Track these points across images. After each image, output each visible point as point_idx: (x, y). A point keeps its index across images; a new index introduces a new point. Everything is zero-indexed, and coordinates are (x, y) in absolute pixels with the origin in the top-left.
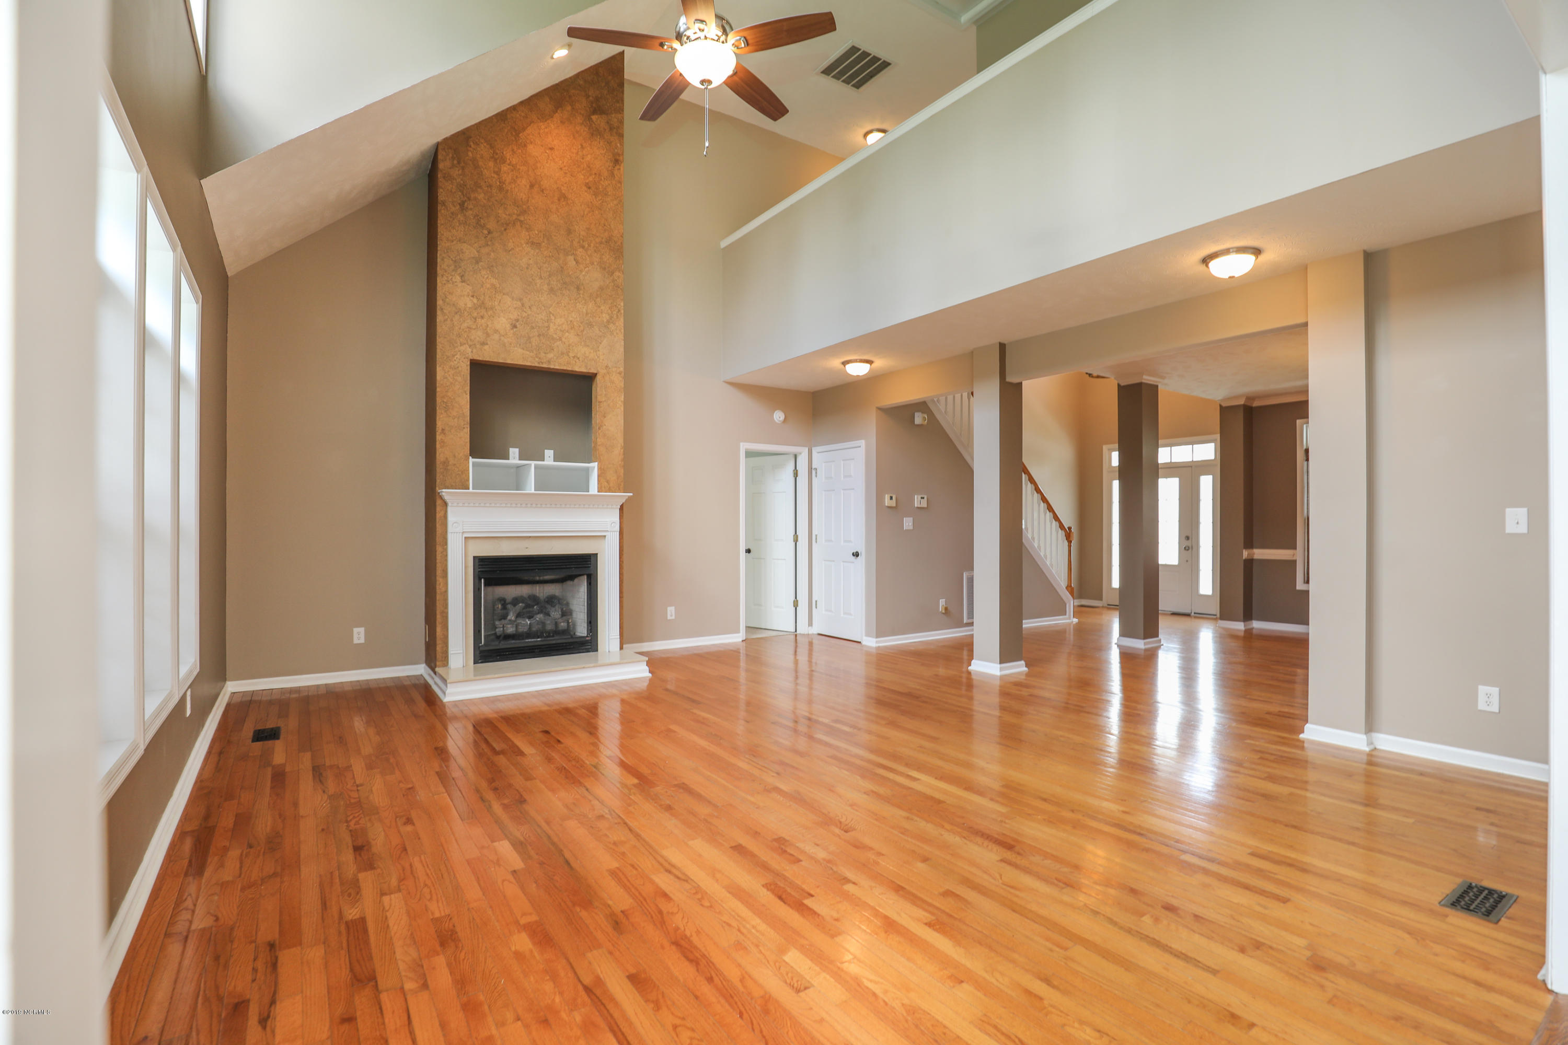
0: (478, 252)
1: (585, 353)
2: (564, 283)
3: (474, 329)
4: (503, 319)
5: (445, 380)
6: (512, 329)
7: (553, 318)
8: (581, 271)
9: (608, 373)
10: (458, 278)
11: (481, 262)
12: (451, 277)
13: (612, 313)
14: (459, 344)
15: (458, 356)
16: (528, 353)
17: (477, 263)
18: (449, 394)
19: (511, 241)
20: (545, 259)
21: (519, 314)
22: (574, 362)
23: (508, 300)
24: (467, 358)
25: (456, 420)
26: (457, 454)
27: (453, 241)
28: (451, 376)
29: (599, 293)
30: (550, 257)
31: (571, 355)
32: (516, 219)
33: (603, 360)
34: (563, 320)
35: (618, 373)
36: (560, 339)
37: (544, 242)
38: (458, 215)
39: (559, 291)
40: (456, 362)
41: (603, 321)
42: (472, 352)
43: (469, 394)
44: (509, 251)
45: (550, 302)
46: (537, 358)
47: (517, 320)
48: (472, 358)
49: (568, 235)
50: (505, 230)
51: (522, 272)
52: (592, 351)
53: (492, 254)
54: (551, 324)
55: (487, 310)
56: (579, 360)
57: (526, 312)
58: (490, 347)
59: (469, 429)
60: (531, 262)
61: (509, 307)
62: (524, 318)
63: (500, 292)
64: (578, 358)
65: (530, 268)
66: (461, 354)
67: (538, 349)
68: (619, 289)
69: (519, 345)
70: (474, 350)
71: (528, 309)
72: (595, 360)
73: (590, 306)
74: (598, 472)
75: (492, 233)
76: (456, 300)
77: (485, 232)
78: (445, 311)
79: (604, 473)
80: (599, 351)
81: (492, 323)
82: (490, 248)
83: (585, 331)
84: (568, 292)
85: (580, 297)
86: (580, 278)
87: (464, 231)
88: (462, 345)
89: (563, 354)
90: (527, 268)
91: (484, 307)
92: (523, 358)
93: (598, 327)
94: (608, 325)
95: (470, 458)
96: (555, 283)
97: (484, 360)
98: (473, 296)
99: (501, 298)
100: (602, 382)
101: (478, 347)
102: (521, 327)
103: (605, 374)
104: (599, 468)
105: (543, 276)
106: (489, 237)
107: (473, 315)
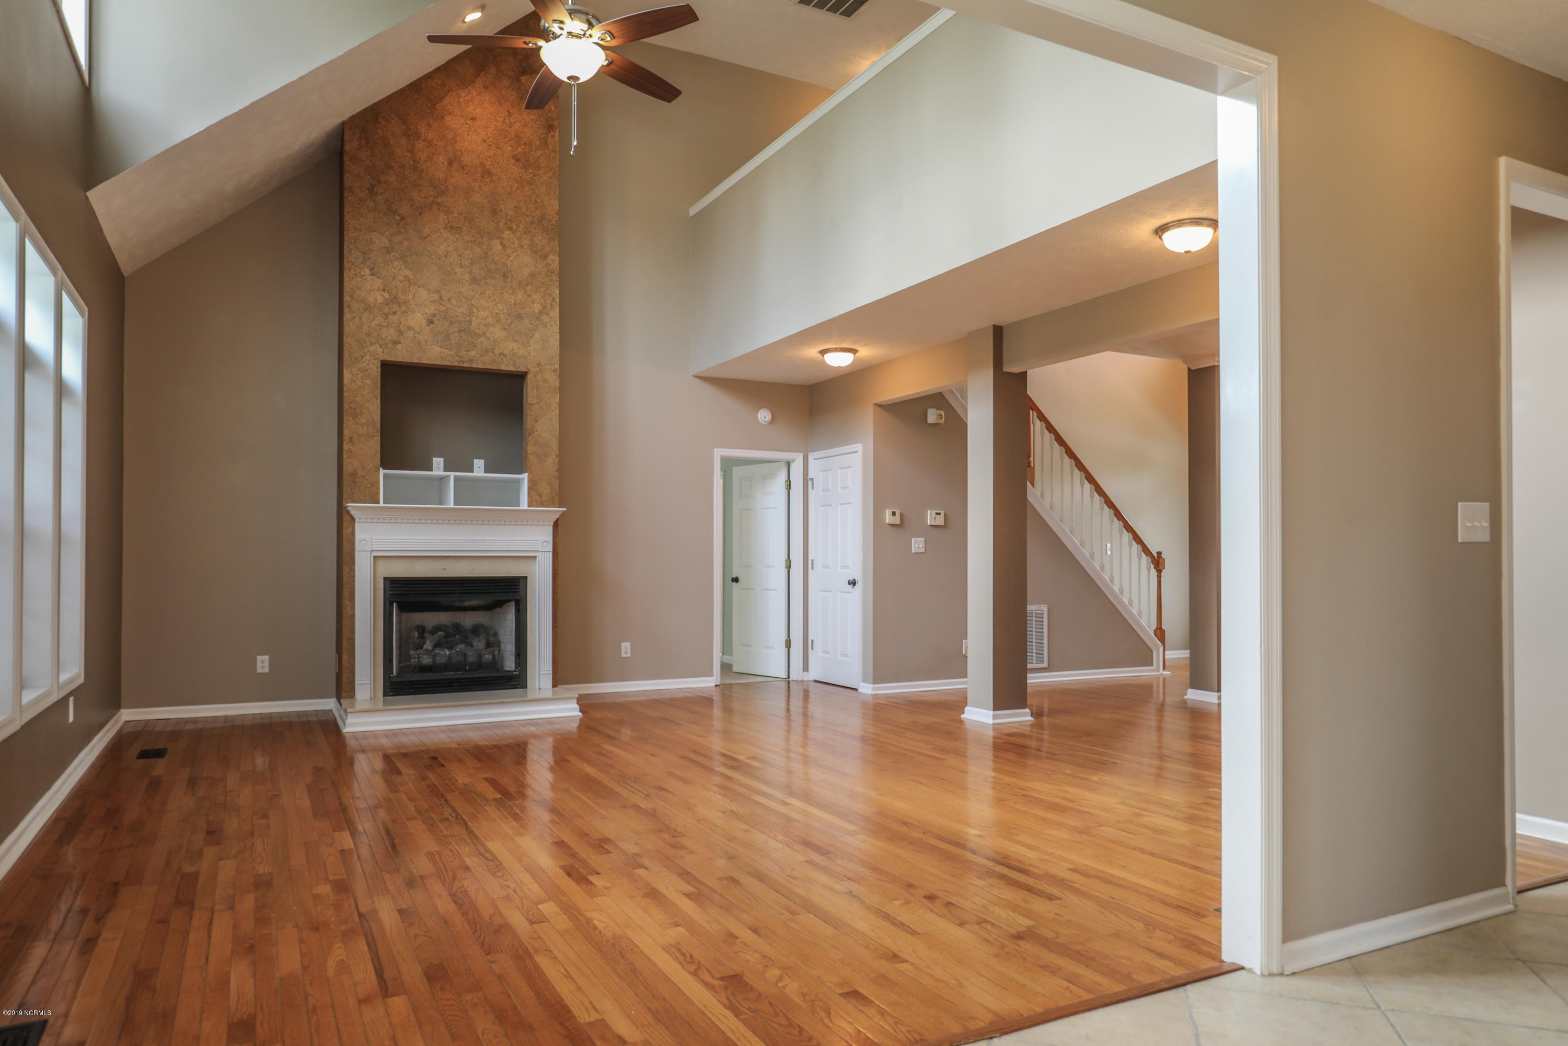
0: (389, 241)
1: (513, 350)
2: (488, 271)
3: (386, 327)
4: (418, 314)
5: (353, 384)
6: (428, 325)
7: (475, 310)
8: (508, 256)
9: (541, 372)
10: (367, 271)
11: (393, 251)
12: (359, 271)
13: (545, 303)
14: (368, 343)
15: (367, 357)
16: (447, 351)
17: (389, 252)
18: (358, 399)
19: (426, 226)
20: (466, 245)
21: (436, 308)
22: (500, 360)
23: (423, 293)
24: (378, 359)
25: (365, 427)
26: (366, 465)
27: (361, 231)
28: (360, 379)
29: (529, 280)
30: (472, 242)
31: (497, 351)
32: (433, 201)
33: (535, 357)
34: (487, 312)
35: (553, 371)
36: (484, 334)
37: (465, 226)
38: (366, 200)
39: (483, 281)
40: (365, 364)
41: (535, 312)
42: (383, 352)
43: (379, 399)
44: (425, 238)
45: (472, 294)
46: (457, 357)
47: (434, 315)
48: (383, 359)
49: (493, 216)
50: (421, 214)
51: (440, 261)
52: (522, 347)
53: (405, 242)
54: (474, 318)
55: (400, 305)
56: (506, 358)
57: (444, 306)
58: (403, 346)
59: (379, 437)
60: (450, 249)
61: (425, 300)
62: (442, 312)
63: (415, 284)
64: (505, 356)
65: (449, 256)
66: (370, 355)
67: (458, 346)
68: (554, 275)
69: (437, 343)
70: (386, 350)
71: (446, 302)
72: (526, 356)
73: (519, 296)
74: (527, 484)
75: (405, 219)
76: (365, 296)
77: (398, 218)
78: (352, 308)
79: (535, 485)
80: (529, 346)
81: (406, 320)
82: (403, 236)
83: (513, 324)
84: (493, 281)
85: (508, 286)
86: (507, 265)
87: (374, 218)
88: (372, 345)
89: (487, 351)
90: (445, 256)
91: (397, 302)
92: (441, 357)
93: (529, 319)
94: (540, 316)
95: (381, 469)
96: (477, 271)
97: (397, 360)
98: (384, 290)
99: (416, 291)
100: (534, 381)
101: (390, 346)
102: (439, 323)
103: (537, 373)
104: (530, 480)
105: (464, 265)
106: (402, 223)
107: (385, 311)
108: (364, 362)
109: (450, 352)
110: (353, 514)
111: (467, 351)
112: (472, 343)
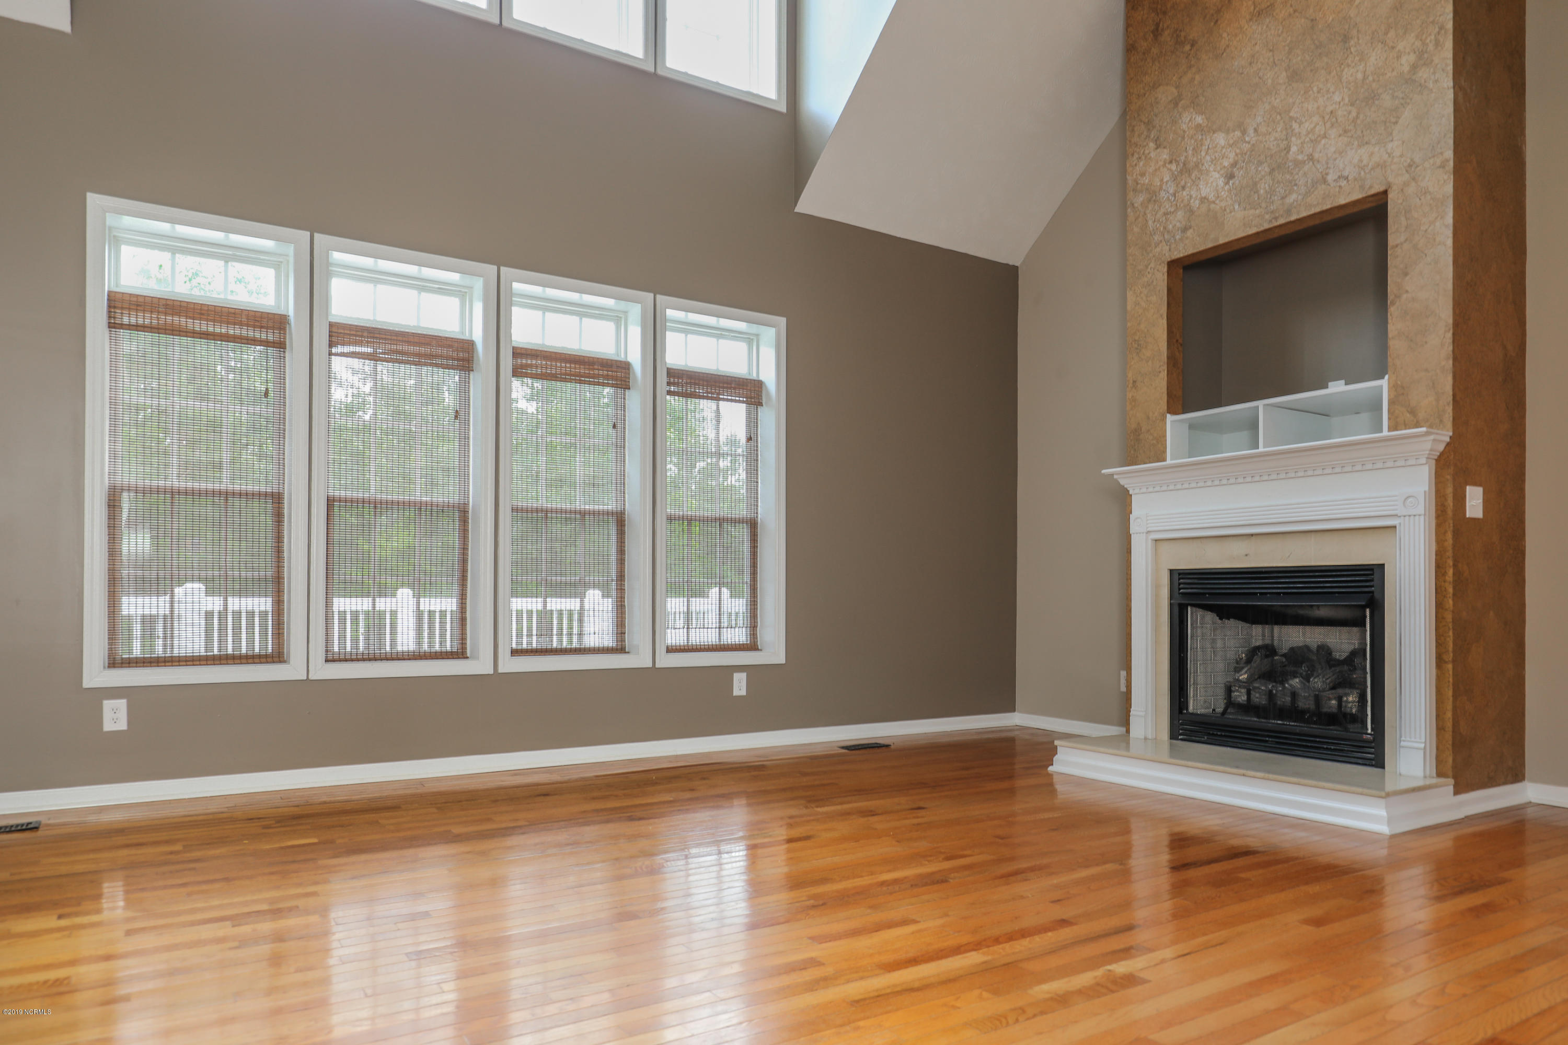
0: (1177, 87)
1: (1361, 161)
2: (1317, 48)
3: (1173, 213)
4: (1214, 173)
5: (1137, 307)
6: (1227, 183)
7: (1296, 125)
9: (1414, 179)
10: (1152, 145)
11: (1181, 100)
12: (1142, 151)
13: (1424, 44)
14: (1154, 245)
15: (1152, 265)
16: (1252, 212)
17: (1176, 105)
18: (1142, 326)
19: (1225, 35)
20: (1281, 28)
21: (1238, 151)
22: (1338, 189)
23: (1221, 139)
24: (1164, 262)
25: (1150, 362)
26: (1151, 415)
27: (1144, 94)
28: (1144, 298)
29: (1391, 20)
30: (1290, 15)
31: (1330, 178)
33: (1401, 156)
34: (1316, 119)
35: (1440, 167)
36: (1311, 158)
38: (1151, 49)
39: (1308, 69)
40: (1149, 276)
41: (1402, 73)
42: (1170, 250)
43: (1166, 318)
44: (1223, 53)
45: (1291, 100)
46: (1267, 214)
47: (1234, 164)
48: (1169, 260)
50: (1216, 21)
51: (1243, 75)
52: (1376, 150)
53: (1197, 76)
54: (1293, 139)
55: (1189, 171)
56: (1348, 181)
57: (1249, 143)
58: (1194, 229)
59: (1166, 372)
60: (1257, 48)
61: (1223, 147)
62: (1245, 154)
63: (1209, 131)
64: (1346, 178)
65: (1255, 61)
66: (1155, 260)
67: (1269, 196)
69: (1239, 205)
70: (1173, 246)
71: (1253, 135)
72: (1385, 162)
73: (1373, 59)
74: (1389, 395)
75: (1197, 43)
76: (1149, 181)
77: (1187, 48)
78: (1136, 205)
79: (1403, 394)
80: (1392, 141)
81: (1199, 190)
82: (1194, 70)
83: (1361, 116)
84: (1325, 59)
85: (1351, 53)
86: (1350, 16)
87: (1159, 68)
88: (1157, 245)
89: (1316, 183)
90: (1251, 64)
91: (1186, 170)
92: (1244, 224)
93: (1391, 92)
94: (1414, 74)
95: (1168, 416)
96: (1299, 58)
97: (1186, 254)
98: (1171, 162)
99: (1211, 140)
100: (1400, 201)
101: (1178, 237)
102: (1241, 172)
103: (1406, 184)
104: (1393, 387)
105: (1279, 60)
106: (1192, 52)
107: (1171, 191)
108: (1149, 272)
109: (1257, 211)
110: (1122, 482)
111: (1283, 198)
112: (1290, 182)
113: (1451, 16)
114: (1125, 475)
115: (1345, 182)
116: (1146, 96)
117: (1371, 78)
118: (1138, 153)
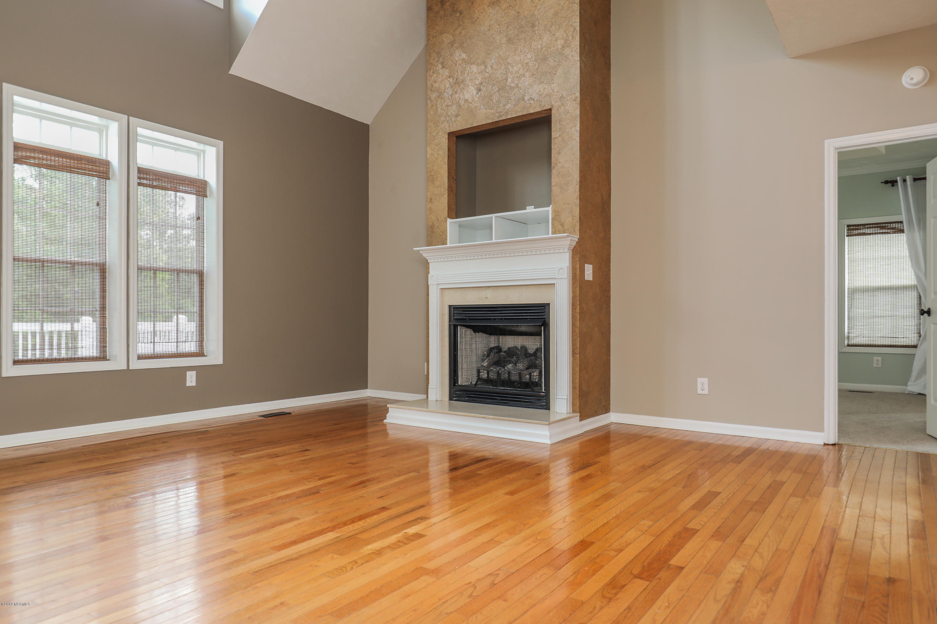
0: (453, 36)
1: (540, 91)
2: (520, 28)
3: (451, 106)
4: (471, 87)
5: (433, 156)
6: (477, 93)
7: (510, 67)
9: (563, 105)
10: (440, 66)
11: (455, 43)
12: (435, 69)
13: (567, 36)
15: (440, 134)
16: (489, 110)
17: (452, 45)
18: (435, 168)
19: (477, 11)
20: (503, 13)
21: (483, 77)
22: (529, 105)
23: (474, 68)
24: (446, 133)
25: (439, 188)
26: (439, 218)
27: (436, 36)
28: (436, 152)
29: (553, 20)
30: (508, 7)
31: (526, 98)
33: (558, 92)
34: (519, 65)
35: (574, 100)
36: (517, 86)
38: (439, 11)
39: (516, 38)
40: (439, 139)
41: (558, 49)
42: (449, 126)
43: (447, 164)
44: (475, 21)
45: (508, 53)
46: (497, 113)
47: (481, 84)
48: (449, 132)
51: (485, 35)
52: (547, 87)
53: (463, 32)
54: (509, 74)
55: (459, 84)
56: (534, 101)
57: (488, 73)
58: (461, 117)
59: (447, 194)
60: (492, 22)
61: (476, 73)
62: (486, 79)
63: (469, 63)
64: (533, 99)
65: (491, 29)
66: (442, 131)
67: (498, 103)
68: (575, 4)
69: (483, 106)
70: (451, 124)
71: (490, 69)
72: (550, 94)
73: (545, 39)
74: (552, 216)
75: (463, 13)
76: (439, 86)
77: (458, 15)
78: (432, 99)
79: (558, 215)
80: (553, 83)
81: (463, 95)
82: (461, 27)
83: (540, 68)
84: (524, 35)
85: (536, 34)
86: (535, 14)
87: (444, 23)
88: (443, 123)
89: (520, 100)
90: (489, 30)
91: (457, 83)
92: (486, 117)
93: (553, 58)
94: (563, 50)
95: (448, 219)
96: (512, 32)
97: (457, 130)
98: (450, 77)
99: (470, 68)
100: (557, 115)
101: (453, 120)
102: (485, 89)
103: (560, 107)
104: (554, 211)
105: (502, 30)
106: (461, 17)
107: (450, 94)
109: (492, 111)
110: (424, 255)
111: (504, 106)
112: (508, 97)
113: (579, 24)
114: (426, 252)
115: (533, 101)
116: (437, 37)
117: (544, 49)
118: (433, 69)
